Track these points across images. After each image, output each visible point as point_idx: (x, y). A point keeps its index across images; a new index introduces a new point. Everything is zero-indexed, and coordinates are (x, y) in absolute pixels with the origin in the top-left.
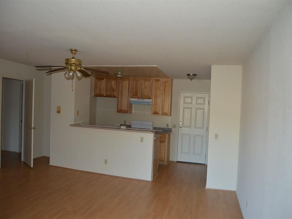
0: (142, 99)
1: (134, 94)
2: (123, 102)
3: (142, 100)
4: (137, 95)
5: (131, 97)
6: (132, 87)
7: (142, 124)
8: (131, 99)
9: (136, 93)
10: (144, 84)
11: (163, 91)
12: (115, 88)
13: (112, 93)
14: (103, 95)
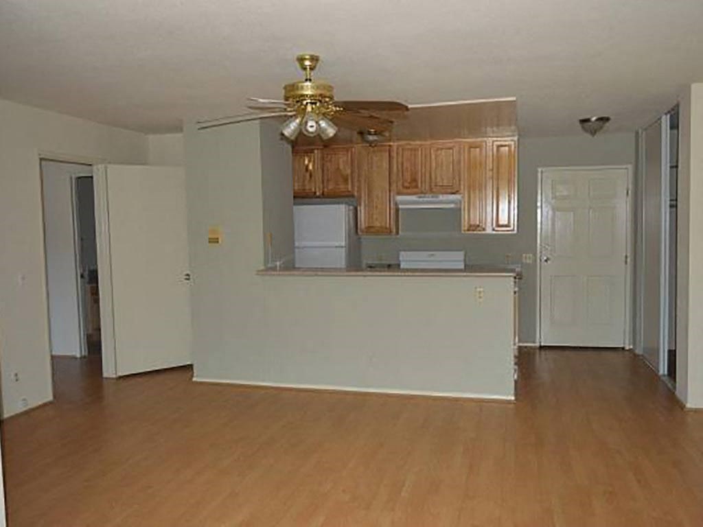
0: (430, 196)
1: (406, 184)
2: (377, 207)
3: (432, 197)
4: (416, 187)
5: (399, 194)
6: (400, 166)
7: (432, 258)
8: (399, 198)
9: (414, 180)
10: (436, 156)
11: (495, 170)
12: (349, 171)
13: (342, 187)
14: (315, 193)
